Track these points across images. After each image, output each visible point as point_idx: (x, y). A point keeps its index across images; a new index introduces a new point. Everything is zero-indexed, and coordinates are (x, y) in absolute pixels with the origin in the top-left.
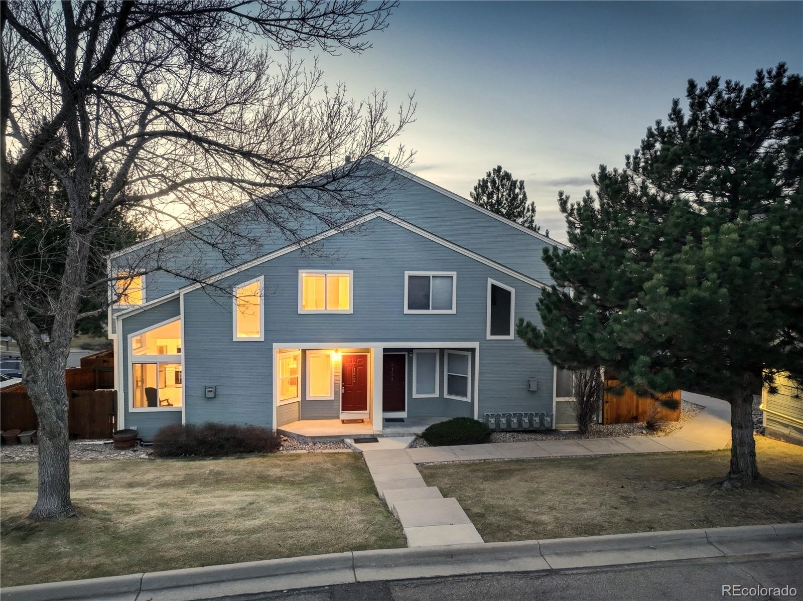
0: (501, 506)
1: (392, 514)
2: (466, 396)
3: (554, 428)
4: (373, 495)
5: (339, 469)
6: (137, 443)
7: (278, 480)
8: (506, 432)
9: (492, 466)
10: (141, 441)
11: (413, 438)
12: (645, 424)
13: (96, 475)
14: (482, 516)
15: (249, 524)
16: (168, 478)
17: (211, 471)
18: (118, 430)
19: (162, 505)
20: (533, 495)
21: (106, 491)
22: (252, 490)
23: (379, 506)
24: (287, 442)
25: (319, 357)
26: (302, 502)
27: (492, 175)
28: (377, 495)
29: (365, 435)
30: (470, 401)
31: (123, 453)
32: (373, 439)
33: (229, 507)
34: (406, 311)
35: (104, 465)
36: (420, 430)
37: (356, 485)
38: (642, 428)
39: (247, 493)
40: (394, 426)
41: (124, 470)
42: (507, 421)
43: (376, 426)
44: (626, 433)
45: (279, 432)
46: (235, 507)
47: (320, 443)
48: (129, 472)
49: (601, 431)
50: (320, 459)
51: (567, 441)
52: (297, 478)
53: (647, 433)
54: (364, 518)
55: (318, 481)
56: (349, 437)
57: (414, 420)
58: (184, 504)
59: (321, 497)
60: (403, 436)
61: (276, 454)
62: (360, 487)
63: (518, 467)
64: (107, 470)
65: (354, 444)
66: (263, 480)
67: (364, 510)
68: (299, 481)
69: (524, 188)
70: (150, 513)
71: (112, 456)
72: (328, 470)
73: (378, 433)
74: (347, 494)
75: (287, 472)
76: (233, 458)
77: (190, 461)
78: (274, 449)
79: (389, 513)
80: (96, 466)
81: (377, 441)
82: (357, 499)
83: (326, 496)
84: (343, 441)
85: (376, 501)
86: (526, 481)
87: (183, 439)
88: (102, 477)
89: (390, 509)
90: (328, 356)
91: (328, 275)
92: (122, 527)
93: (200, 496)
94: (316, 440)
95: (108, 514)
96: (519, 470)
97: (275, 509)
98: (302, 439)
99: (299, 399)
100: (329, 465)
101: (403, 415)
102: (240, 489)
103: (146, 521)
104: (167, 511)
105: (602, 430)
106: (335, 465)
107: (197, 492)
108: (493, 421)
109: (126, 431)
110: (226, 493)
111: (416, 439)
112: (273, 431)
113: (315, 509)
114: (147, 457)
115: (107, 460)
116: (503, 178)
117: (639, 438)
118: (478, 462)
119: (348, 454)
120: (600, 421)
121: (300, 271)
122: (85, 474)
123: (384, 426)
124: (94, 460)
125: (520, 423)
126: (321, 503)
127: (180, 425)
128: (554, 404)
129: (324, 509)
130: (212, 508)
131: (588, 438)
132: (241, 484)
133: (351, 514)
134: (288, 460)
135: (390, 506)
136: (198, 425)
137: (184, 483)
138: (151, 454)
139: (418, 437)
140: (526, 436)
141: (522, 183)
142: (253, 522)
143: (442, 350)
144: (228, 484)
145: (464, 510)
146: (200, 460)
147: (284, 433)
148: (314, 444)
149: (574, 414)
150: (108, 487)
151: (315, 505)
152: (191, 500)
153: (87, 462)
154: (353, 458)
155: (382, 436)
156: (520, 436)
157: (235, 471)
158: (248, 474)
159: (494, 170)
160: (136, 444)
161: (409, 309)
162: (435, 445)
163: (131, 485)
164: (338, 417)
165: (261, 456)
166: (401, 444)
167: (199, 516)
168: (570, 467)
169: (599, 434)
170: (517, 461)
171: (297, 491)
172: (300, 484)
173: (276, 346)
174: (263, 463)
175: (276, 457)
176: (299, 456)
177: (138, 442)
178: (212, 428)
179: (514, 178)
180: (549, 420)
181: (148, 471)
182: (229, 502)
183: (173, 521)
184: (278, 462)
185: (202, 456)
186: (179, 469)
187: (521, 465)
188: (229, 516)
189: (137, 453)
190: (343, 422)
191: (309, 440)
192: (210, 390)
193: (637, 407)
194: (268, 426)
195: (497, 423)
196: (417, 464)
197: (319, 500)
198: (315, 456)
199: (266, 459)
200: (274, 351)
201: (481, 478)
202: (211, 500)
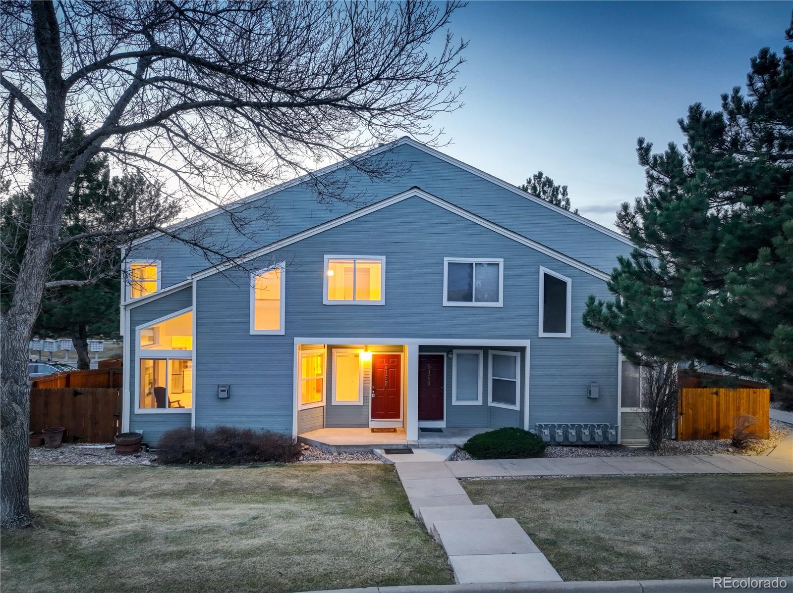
0: (575, 530)
1: (432, 537)
2: (514, 403)
3: (619, 443)
4: (407, 514)
5: (367, 482)
6: (142, 448)
7: (294, 493)
8: (563, 446)
9: (552, 482)
10: (147, 446)
11: (454, 449)
12: (729, 441)
13: (87, 481)
14: (553, 543)
15: (246, 543)
16: (167, 486)
17: (217, 480)
18: (122, 432)
19: (145, 517)
20: (615, 519)
21: (92, 500)
22: (260, 502)
23: (415, 527)
24: (308, 452)
25: (347, 356)
26: (318, 518)
27: (533, 181)
28: (412, 513)
29: (397, 445)
30: (519, 409)
31: (124, 458)
32: (407, 450)
33: (226, 522)
34: (446, 303)
35: (99, 471)
36: (462, 441)
37: (387, 501)
38: (727, 445)
39: (253, 506)
40: (431, 437)
41: (119, 476)
42: (563, 433)
43: (411, 436)
44: (707, 451)
45: (300, 440)
46: (233, 522)
47: (346, 453)
48: (125, 479)
49: (677, 448)
50: (344, 471)
51: (636, 458)
52: (316, 491)
53: (734, 452)
54: (396, 541)
55: (341, 495)
56: (379, 446)
57: (454, 430)
58: (173, 516)
59: (342, 513)
60: (442, 447)
61: (294, 464)
62: (391, 504)
63: (585, 485)
64: (102, 476)
65: (384, 455)
66: (277, 492)
67: (396, 530)
68: (318, 494)
69: (567, 194)
70: (127, 526)
71: (111, 462)
72: (353, 483)
73: (413, 443)
74: (376, 511)
75: (306, 484)
76: (245, 467)
77: (196, 469)
78: (292, 457)
79: (429, 537)
80: (89, 472)
81: (412, 453)
82: (387, 517)
83: (347, 512)
84: (372, 452)
85: (411, 520)
86: (601, 501)
87: (191, 444)
88: (93, 483)
89: (429, 531)
90: (357, 356)
91: (357, 261)
92: (85, 542)
93: (197, 508)
94: (342, 450)
95: (75, 526)
96: (587, 488)
97: (283, 526)
98: (326, 448)
99: (324, 404)
100: (355, 478)
101: (441, 424)
102: (247, 502)
103: (117, 536)
104: (149, 524)
105: (677, 446)
106: (362, 477)
107: (195, 504)
108: (547, 432)
109: (131, 434)
110: (228, 505)
111: (457, 452)
112: (293, 438)
113: (333, 528)
114: (149, 463)
115: (106, 465)
116: (544, 185)
117: (725, 456)
118: (534, 478)
119: (378, 466)
120: (673, 437)
121: (326, 256)
122: (74, 481)
123: (420, 436)
124: (90, 465)
125: (579, 435)
126: (341, 521)
127: (190, 428)
128: (619, 415)
129: (345, 528)
130: (206, 522)
131: (661, 455)
132: (249, 497)
133: (378, 536)
134: (308, 471)
135: (429, 527)
136: (208, 428)
137: (184, 493)
138: (155, 460)
139: (459, 449)
140: (587, 451)
141: (565, 188)
142: (250, 542)
143: (486, 349)
144: (233, 496)
145: (529, 535)
146: (208, 468)
147: (306, 441)
148: (339, 454)
149: (644, 427)
150: (97, 495)
151: (334, 523)
152: (183, 512)
153: (82, 467)
154: (383, 470)
155: (417, 447)
156: (580, 451)
157: (244, 481)
158: (260, 485)
159: (535, 176)
160: (140, 449)
161: (448, 300)
162: (479, 458)
163: (122, 494)
164: (367, 426)
165: (277, 465)
166: (439, 456)
167: (187, 531)
168: (651, 487)
169: (674, 451)
170: (582, 478)
171: (314, 505)
172: (319, 497)
173: (298, 341)
174: (278, 473)
175: (294, 467)
176: (321, 467)
177: (144, 447)
178: (225, 433)
179: (556, 184)
180: (614, 433)
181: (146, 479)
182: (228, 516)
183: (152, 536)
184: (297, 473)
185: (211, 464)
186: (182, 477)
187: (587, 483)
188: (224, 533)
189: (140, 459)
190: (373, 430)
191: (333, 449)
192: (224, 389)
193: (718, 421)
194: (287, 432)
195: (553, 436)
196: (460, 479)
197: (339, 517)
198: (339, 467)
199: (282, 469)
200: (296, 347)
201: (541, 497)
202: (208, 512)
